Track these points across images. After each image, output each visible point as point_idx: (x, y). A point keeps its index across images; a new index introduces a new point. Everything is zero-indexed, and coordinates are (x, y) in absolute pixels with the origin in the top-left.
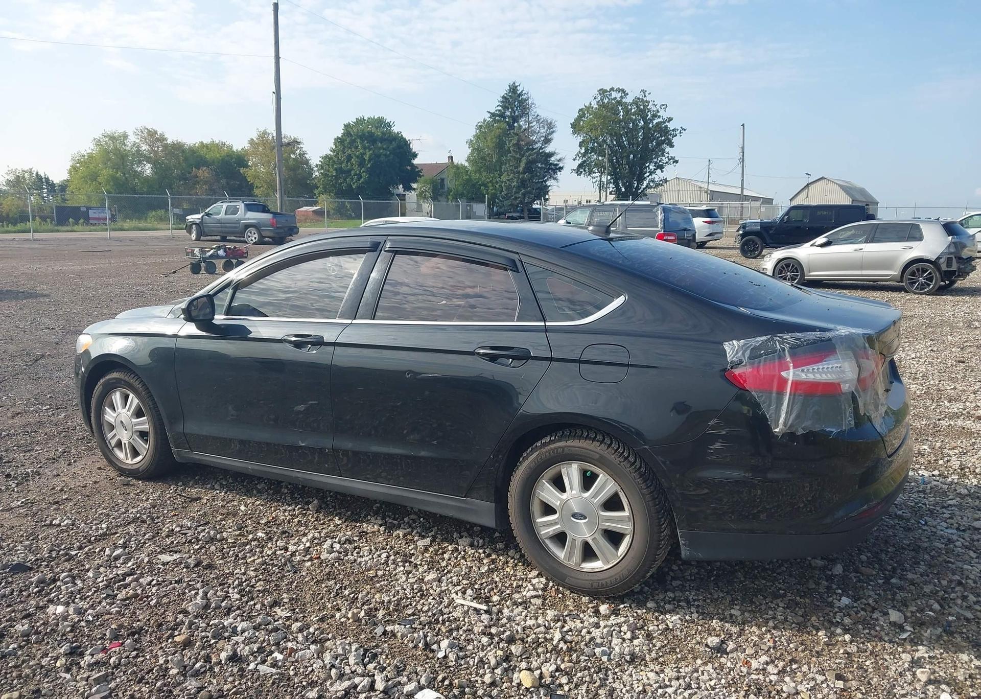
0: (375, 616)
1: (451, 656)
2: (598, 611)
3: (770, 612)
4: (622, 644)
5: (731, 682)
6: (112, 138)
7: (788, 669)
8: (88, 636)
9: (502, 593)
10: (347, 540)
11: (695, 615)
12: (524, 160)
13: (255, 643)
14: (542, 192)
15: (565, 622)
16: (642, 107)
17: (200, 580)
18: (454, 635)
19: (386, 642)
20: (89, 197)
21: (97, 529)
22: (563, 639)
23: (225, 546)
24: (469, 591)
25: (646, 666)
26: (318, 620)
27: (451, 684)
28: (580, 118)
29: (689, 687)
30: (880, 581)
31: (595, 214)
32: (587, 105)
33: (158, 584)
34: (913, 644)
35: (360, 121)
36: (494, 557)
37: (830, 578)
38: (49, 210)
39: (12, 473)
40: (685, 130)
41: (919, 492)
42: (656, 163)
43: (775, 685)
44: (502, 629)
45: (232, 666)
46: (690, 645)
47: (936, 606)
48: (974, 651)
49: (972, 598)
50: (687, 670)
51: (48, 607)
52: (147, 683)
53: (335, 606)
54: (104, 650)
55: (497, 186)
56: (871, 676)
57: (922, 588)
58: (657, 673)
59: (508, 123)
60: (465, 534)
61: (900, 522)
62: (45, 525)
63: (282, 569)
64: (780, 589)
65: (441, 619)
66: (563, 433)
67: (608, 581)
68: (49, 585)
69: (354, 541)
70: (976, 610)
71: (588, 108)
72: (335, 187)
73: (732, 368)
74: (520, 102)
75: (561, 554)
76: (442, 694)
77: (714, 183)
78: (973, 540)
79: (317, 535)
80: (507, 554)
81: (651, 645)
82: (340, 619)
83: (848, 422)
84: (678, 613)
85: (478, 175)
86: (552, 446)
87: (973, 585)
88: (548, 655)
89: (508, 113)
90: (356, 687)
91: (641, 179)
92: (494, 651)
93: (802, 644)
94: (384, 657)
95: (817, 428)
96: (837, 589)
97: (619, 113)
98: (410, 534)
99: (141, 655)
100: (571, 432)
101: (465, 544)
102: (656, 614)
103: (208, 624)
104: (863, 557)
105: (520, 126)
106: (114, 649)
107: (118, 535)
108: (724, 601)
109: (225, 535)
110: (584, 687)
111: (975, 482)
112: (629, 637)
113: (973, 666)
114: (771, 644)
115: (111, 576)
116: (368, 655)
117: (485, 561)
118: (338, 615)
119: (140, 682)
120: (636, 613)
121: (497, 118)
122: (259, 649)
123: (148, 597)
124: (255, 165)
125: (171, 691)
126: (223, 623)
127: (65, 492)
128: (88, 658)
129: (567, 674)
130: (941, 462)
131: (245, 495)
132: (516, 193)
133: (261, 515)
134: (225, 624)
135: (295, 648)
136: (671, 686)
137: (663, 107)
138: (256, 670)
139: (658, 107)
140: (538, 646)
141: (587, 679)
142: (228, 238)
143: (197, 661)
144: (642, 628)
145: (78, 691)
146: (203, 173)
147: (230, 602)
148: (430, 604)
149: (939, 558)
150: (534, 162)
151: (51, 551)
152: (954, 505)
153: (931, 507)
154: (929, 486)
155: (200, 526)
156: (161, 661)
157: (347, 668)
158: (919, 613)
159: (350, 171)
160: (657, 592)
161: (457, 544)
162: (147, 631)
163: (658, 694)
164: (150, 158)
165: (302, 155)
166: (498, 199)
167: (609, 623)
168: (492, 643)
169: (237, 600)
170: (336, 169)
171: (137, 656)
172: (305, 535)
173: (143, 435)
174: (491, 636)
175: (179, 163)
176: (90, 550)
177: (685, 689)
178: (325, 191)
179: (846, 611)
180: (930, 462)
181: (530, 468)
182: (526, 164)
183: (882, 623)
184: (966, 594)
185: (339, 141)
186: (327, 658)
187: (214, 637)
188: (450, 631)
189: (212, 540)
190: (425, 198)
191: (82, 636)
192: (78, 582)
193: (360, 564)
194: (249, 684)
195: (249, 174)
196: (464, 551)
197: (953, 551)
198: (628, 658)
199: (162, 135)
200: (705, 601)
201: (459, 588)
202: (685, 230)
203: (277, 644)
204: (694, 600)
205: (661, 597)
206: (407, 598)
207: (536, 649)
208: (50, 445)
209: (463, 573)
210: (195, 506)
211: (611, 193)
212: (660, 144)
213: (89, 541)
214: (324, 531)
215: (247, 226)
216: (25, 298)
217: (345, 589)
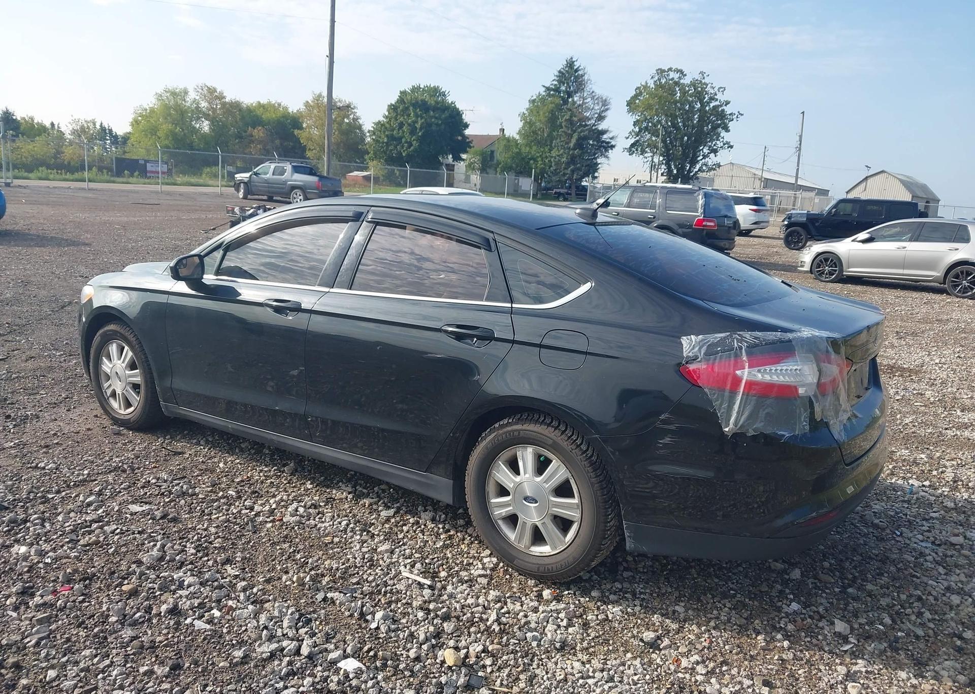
0: (320, 582)
1: (382, 627)
2: (542, 595)
3: (715, 612)
4: (555, 631)
5: (656, 679)
6: (174, 94)
7: (717, 671)
8: (43, 578)
9: (451, 569)
10: (312, 504)
11: (638, 609)
12: (575, 136)
13: (198, 598)
14: (592, 169)
15: (506, 603)
16: (699, 89)
17: (162, 532)
18: (392, 607)
19: (324, 608)
20: (148, 151)
21: (78, 475)
22: (498, 620)
23: (195, 501)
24: (418, 565)
25: (574, 655)
26: (265, 581)
27: (375, 655)
28: (635, 97)
29: (611, 679)
30: (837, 590)
31: (635, 195)
32: (644, 83)
33: (122, 533)
34: (853, 657)
35: (415, 89)
36: (452, 533)
37: (785, 583)
38: (109, 160)
39: (12, 415)
40: (742, 115)
41: (904, 501)
42: (710, 147)
43: (700, 685)
44: (440, 606)
45: (170, 619)
46: (625, 638)
47: (888, 621)
48: (915, 670)
49: (927, 615)
50: (614, 662)
51: (14, 546)
52: (86, 628)
53: (284, 568)
54: (55, 592)
55: (547, 161)
56: (801, 685)
57: (879, 601)
58: (583, 663)
59: (563, 98)
60: (429, 508)
61: (875, 531)
62: (30, 467)
63: (244, 528)
64: (732, 589)
65: (383, 590)
66: (521, 416)
67: (554, 566)
68: (20, 525)
69: (320, 506)
70: (930, 628)
71: (646, 87)
72: (385, 153)
73: (687, 363)
74: (576, 77)
75: (512, 536)
76: (364, 664)
77: (769, 171)
78: (946, 556)
79: (285, 497)
80: (466, 532)
81: (585, 635)
82: (286, 582)
83: (803, 426)
84: (621, 605)
85: (528, 149)
86: (509, 429)
87: (933, 602)
88: (479, 635)
89: (563, 88)
90: (283, 649)
91: (694, 162)
92: (426, 627)
93: (738, 647)
94: (318, 623)
95: (769, 431)
96: (790, 594)
97: (676, 94)
98: (376, 503)
99: (87, 600)
100: (528, 415)
101: (427, 518)
102: (599, 604)
103: (158, 576)
104: (826, 564)
105: (574, 103)
106: (63, 592)
107: (97, 482)
108: (670, 597)
109: (197, 490)
110: (507, 671)
111: (966, 495)
112: (565, 625)
113: (909, 685)
114: (706, 644)
115: (79, 521)
116: (303, 619)
117: (442, 537)
118: (284, 578)
119: (79, 626)
120: (579, 600)
121: (552, 92)
122: (200, 604)
123: (108, 545)
124: (309, 127)
125: (106, 638)
126: (172, 577)
127: (58, 436)
128: (37, 600)
129: (493, 656)
130: (935, 473)
131: (228, 453)
132: (565, 169)
133: (237, 474)
134: (175, 577)
135: (234, 606)
136: (594, 677)
137: (721, 90)
138: (192, 625)
139: (716, 89)
140: (472, 625)
141: (512, 663)
142: (274, 198)
143: (138, 610)
144: (581, 616)
145: (20, 629)
146: (258, 133)
147: (185, 557)
148: (377, 574)
149: (904, 571)
150: (586, 138)
151: (30, 493)
152: (936, 518)
153: (912, 518)
154: (915, 497)
155: (175, 480)
156: (104, 609)
157: (279, 630)
158: (869, 626)
159: (401, 138)
160: (605, 581)
161: (420, 518)
162: (99, 578)
163: (579, 684)
164: (209, 115)
165: (356, 119)
166: (547, 174)
167: (548, 609)
168: (428, 618)
169: (192, 555)
170: (387, 136)
171: (83, 601)
172: (274, 496)
173: (136, 387)
174: (428, 611)
175: (236, 122)
176: (67, 494)
177: (607, 682)
178: (376, 157)
179: (792, 617)
180: (924, 472)
181: (487, 448)
182: (577, 140)
183: (826, 632)
184: (923, 610)
185: (393, 108)
186: (263, 619)
187: (160, 589)
188: (389, 603)
189: (184, 494)
190: (473, 169)
191: (37, 577)
192: (47, 525)
193: (319, 529)
194: (182, 637)
195: (302, 136)
196: (425, 525)
197: (922, 565)
198: (558, 645)
199: (221, 93)
200: (651, 594)
201: (409, 561)
202: (726, 216)
203: (219, 601)
204: (641, 593)
205: (609, 586)
206: (356, 567)
207: (469, 628)
208: (55, 390)
209: (418, 546)
210: (177, 460)
211: (662, 175)
212: (715, 128)
213: (68, 486)
214: (294, 494)
215: (293, 188)
216: (67, 246)
217: (298, 553)
